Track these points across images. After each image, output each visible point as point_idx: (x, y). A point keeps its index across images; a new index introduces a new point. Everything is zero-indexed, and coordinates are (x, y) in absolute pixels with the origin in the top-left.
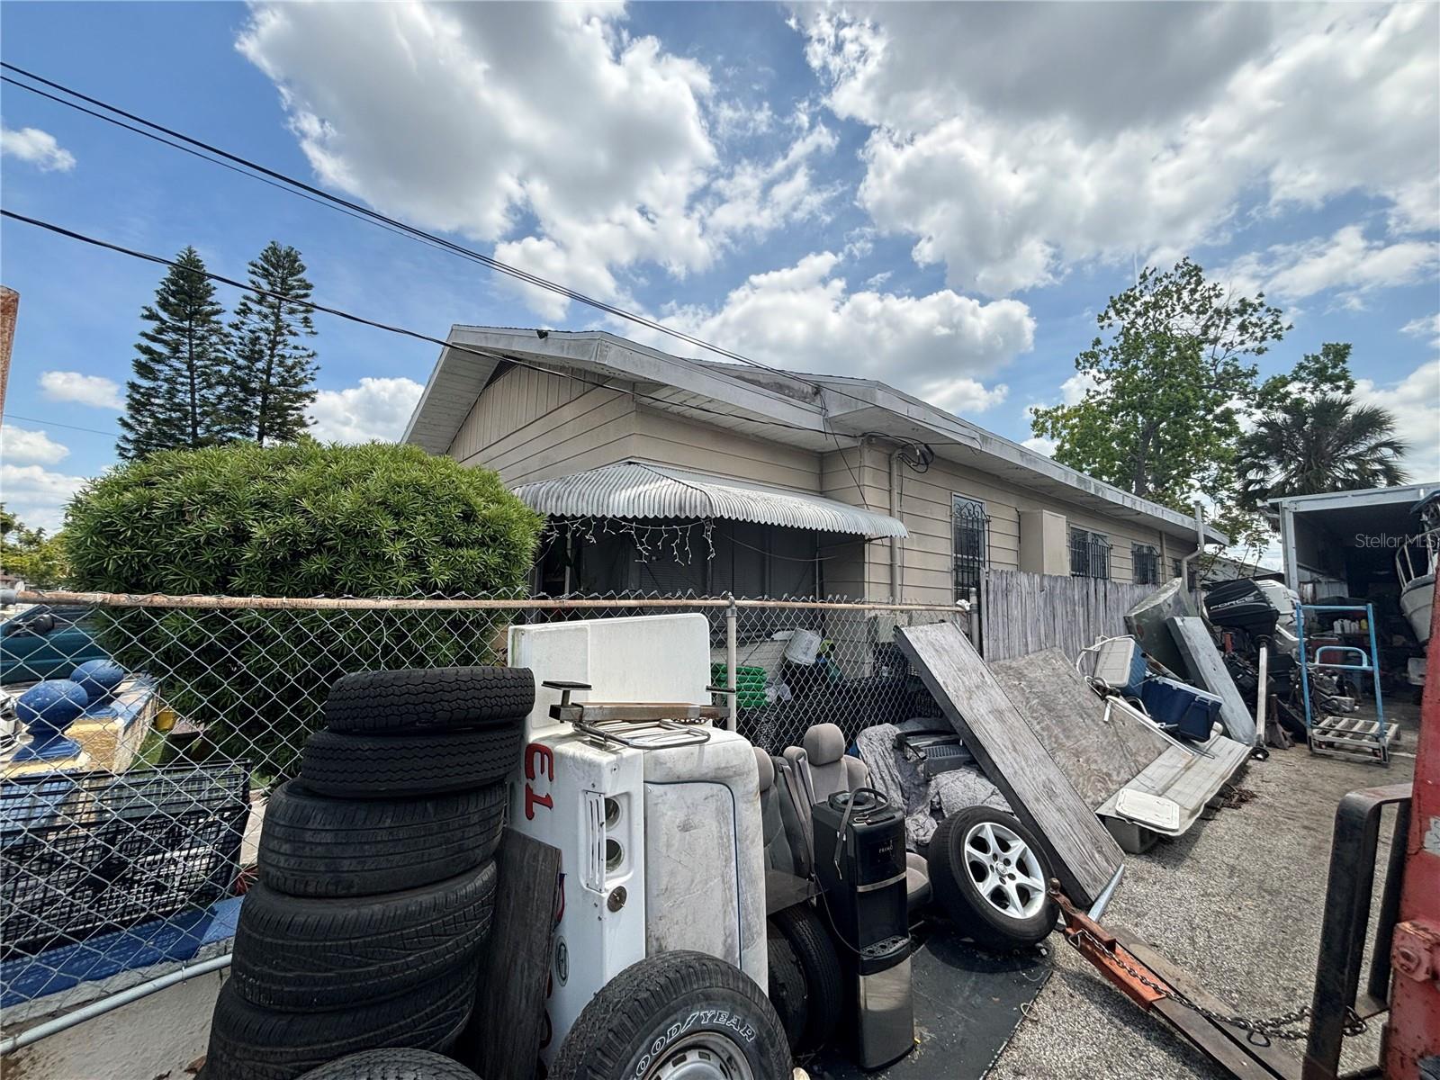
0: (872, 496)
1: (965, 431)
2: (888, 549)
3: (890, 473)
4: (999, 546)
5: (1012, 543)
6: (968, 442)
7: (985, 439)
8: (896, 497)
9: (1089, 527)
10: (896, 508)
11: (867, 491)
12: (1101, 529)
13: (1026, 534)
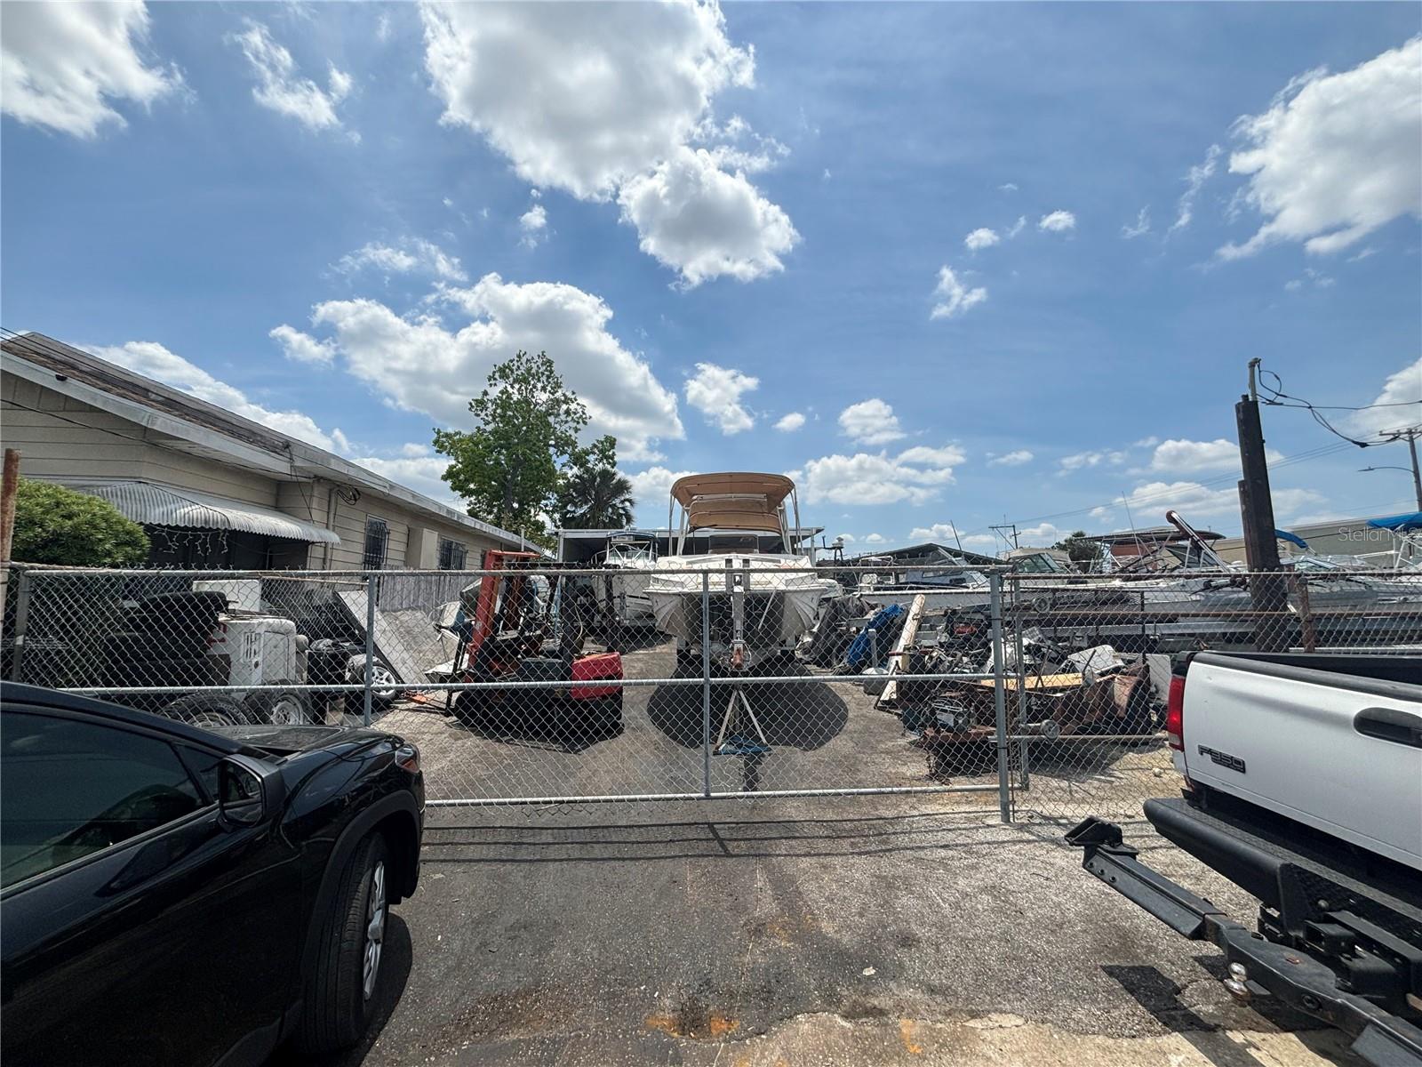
0: (317, 515)
1: (381, 483)
2: (322, 549)
3: (329, 502)
4: (394, 547)
5: (402, 547)
6: (382, 489)
7: (392, 487)
8: (332, 516)
9: (453, 538)
10: (331, 523)
11: (313, 511)
12: (462, 540)
13: (412, 540)
